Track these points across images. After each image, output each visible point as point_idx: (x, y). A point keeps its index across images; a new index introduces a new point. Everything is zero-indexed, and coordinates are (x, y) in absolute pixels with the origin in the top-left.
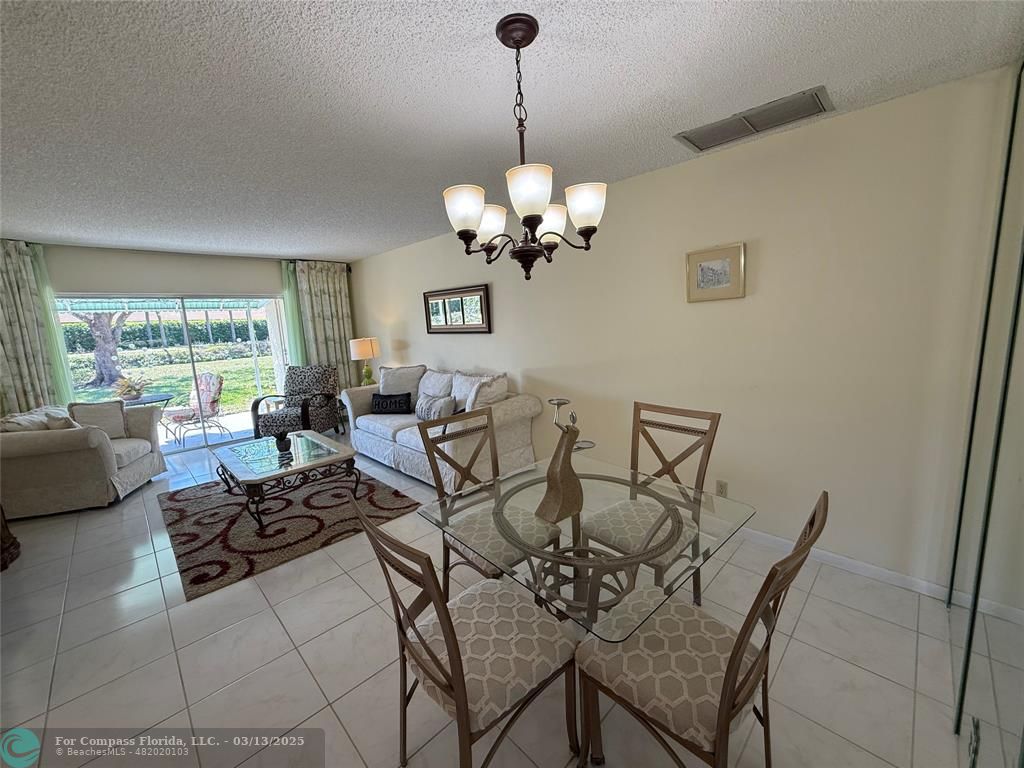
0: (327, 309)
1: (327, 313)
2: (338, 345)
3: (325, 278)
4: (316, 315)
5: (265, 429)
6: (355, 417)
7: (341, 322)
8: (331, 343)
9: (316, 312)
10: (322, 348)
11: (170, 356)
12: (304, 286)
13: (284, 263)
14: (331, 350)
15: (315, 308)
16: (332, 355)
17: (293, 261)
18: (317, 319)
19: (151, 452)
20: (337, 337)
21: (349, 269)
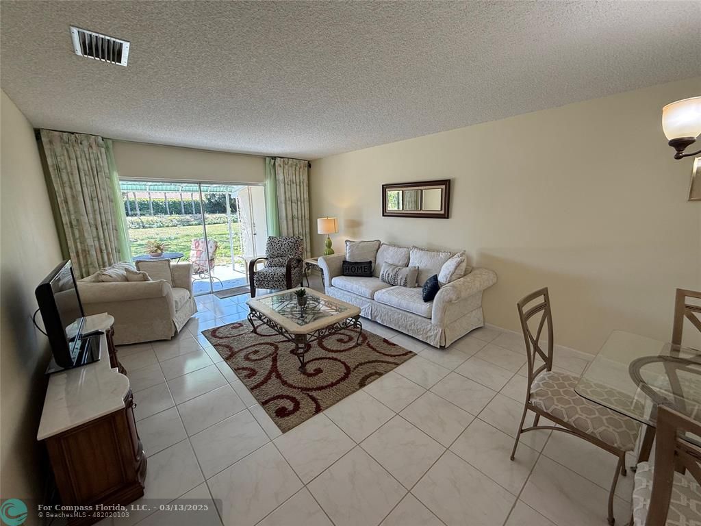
0: (294, 195)
1: (294, 198)
2: (300, 222)
3: (294, 172)
4: (287, 199)
5: (258, 283)
6: (331, 278)
7: (303, 205)
8: (296, 220)
9: (287, 197)
10: (290, 223)
11: (142, 222)
12: (280, 177)
13: (268, 159)
14: (296, 225)
15: (287, 194)
16: (296, 229)
17: (274, 158)
18: (288, 202)
19: (190, 298)
20: (300, 216)
21: (310, 166)
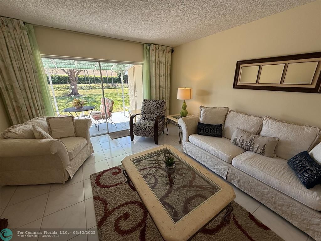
0: (161, 71)
1: (161, 74)
2: (164, 90)
3: (162, 55)
4: (157, 74)
5: (136, 132)
7: (167, 78)
8: (161, 89)
9: (157, 72)
10: (158, 90)
12: (153, 58)
13: (145, 45)
14: (161, 92)
15: (157, 70)
16: (161, 95)
17: (149, 44)
18: (157, 76)
19: (87, 144)
20: (164, 86)
21: (173, 51)
